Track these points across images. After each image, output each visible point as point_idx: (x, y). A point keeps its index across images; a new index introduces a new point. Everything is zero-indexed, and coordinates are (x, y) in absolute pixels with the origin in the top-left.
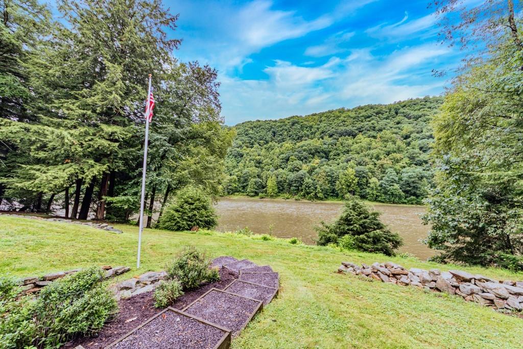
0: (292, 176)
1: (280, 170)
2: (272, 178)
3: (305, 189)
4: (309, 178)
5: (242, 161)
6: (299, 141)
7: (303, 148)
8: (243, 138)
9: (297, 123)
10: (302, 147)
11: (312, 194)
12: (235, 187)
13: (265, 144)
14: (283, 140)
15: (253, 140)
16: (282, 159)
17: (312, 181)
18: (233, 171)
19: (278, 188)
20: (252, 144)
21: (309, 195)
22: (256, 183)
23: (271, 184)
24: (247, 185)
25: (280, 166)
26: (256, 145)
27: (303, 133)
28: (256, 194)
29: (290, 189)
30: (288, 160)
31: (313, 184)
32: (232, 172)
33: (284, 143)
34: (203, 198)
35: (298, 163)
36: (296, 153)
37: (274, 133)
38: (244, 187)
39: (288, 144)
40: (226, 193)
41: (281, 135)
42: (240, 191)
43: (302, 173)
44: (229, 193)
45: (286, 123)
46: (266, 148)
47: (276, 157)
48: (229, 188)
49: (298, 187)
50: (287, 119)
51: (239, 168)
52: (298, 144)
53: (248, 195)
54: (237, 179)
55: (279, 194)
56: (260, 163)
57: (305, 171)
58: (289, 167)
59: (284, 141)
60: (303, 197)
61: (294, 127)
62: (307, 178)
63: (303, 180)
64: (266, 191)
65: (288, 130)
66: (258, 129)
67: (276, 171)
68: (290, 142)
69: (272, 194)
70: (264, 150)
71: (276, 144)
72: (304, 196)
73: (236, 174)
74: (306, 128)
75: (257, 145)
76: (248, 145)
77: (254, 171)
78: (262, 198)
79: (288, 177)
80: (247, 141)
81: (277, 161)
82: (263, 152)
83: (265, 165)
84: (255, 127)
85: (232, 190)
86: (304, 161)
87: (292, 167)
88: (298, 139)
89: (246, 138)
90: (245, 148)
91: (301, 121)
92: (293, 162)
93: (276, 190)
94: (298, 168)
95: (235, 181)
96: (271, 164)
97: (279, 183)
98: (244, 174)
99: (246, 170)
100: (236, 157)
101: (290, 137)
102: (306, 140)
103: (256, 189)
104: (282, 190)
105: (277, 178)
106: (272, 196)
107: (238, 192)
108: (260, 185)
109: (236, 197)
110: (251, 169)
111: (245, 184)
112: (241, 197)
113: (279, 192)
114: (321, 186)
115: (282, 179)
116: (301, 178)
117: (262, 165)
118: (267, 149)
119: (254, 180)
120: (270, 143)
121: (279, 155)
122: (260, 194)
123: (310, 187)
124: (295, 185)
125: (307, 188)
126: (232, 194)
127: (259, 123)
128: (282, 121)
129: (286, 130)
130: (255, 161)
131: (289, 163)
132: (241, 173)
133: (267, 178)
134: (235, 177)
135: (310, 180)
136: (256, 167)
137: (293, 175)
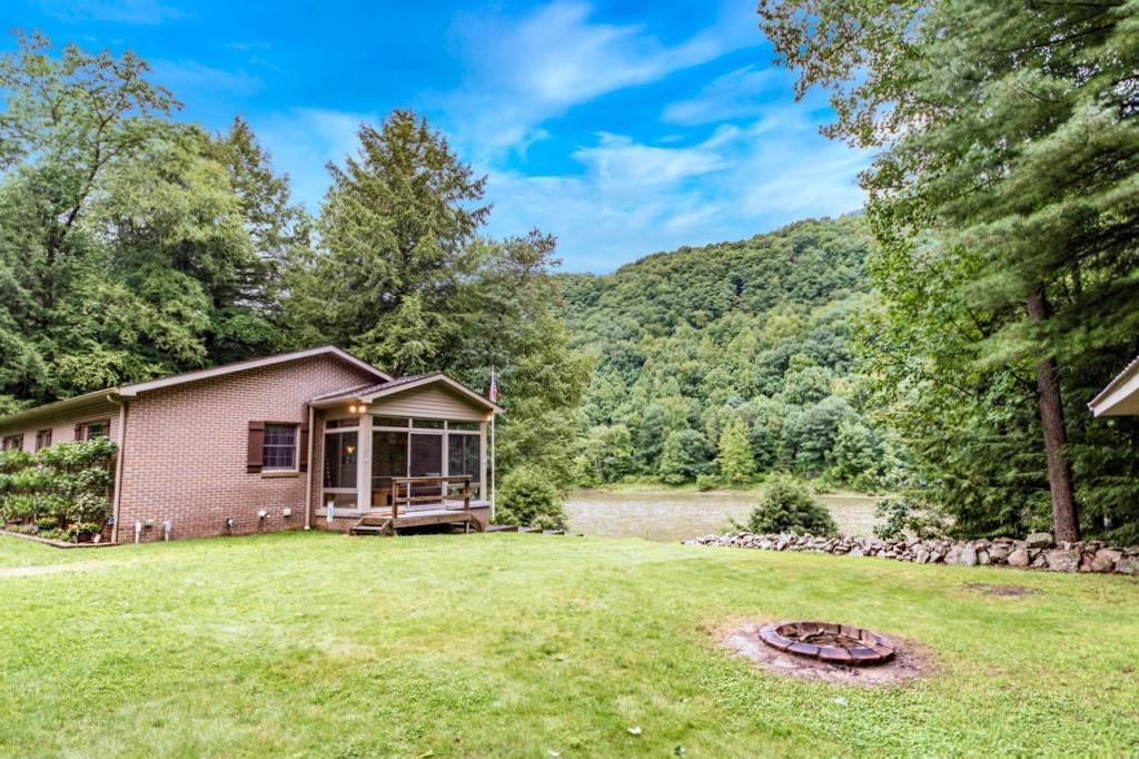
0: (799, 417)
1: (760, 401)
2: (733, 426)
3: (845, 457)
4: (854, 422)
5: (643, 379)
6: (821, 300)
7: (834, 325)
8: (641, 308)
9: (813, 242)
10: (829, 322)
11: (867, 472)
12: (624, 459)
13: (710, 320)
14: (769, 303)
15: (673, 312)
16: (768, 365)
17: (866, 431)
18: (616, 412)
19: (757, 456)
20: (671, 324)
21: (860, 477)
22: (685, 443)
23: (733, 445)
24: (660, 451)
25: (760, 386)
26: (682, 327)
27: (835, 274)
28: (689, 477)
29: (794, 457)
30: (784, 366)
31: (868, 439)
32: (613, 415)
33: (770, 312)
34: (542, 485)
35: (815, 374)
36: (810, 343)
37: (738, 283)
38: (650, 458)
39: (783, 317)
40: (599, 478)
41: (761, 287)
42: (639, 470)
43: (831, 407)
44: (606, 476)
45: (776, 247)
46: (712, 334)
47: (747, 361)
48: (606, 461)
49: (821, 450)
50: (777, 234)
51: (634, 402)
52: (819, 313)
53: (663, 481)
54: (628, 436)
55: (761, 475)
56: (695, 381)
57: (842, 401)
58: (789, 388)
59: (771, 306)
60: (839, 483)
61: (802, 257)
62: (846, 423)
63: (836, 430)
64: (719, 466)
65: (782, 271)
66: (686, 276)
67: (746, 405)
68: (789, 309)
69: (738, 475)
70: (706, 340)
71: (745, 318)
72: (844, 478)
73: (626, 418)
74: (845, 255)
75: (686, 326)
76: (658, 326)
77: (677, 407)
78: (708, 489)
79: (786, 421)
80: (655, 317)
81: (751, 374)
82: (704, 347)
83: (713, 388)
84: (676, 270)
85: (615, 467)
86: (838, 366)
87: (799, 389)
88: (819, 294)
89: (648, 308)
90: (648, 337)
91: (824, 235)
92: (799, 371)
93: (751, 463)
94: (817, 390)
95: (623, 440)
96: (730, 383)
97: (757, 440)
98: (649, 419)
99: (652, 408)
100: (622, 366)
101: (790, 290)
102: (843, 297)
103: (688, 463)
104: (769, 464)
105: (751, 425)
106: (737, 483)
107: (633, 472)
108: (698, 449)
109: (628, 488)
110: (668, 401)
111: (652, 449)
112: (645, 487)
113: (760, 470)
114: (895, 447)
115: (766, 429)
116: (830, 423)
117: (703, 388)
118: (718, 338)
119: (680, 434)
120: (727, 317)
121: (757, 352)
122: (701, 478)
123: (860, 450)
124: (809, 444)
125: (850, 455)
126: (616, 479)
127: (688, 258)
128: (762, 243)
129: (777, 270)
130: (679, 376)
131: (789, 376)
132: (641, 414)
133: (718, 426)
134: (622, 428)
135: (859, 428)
136: (684, 393)
137: (801, 414)
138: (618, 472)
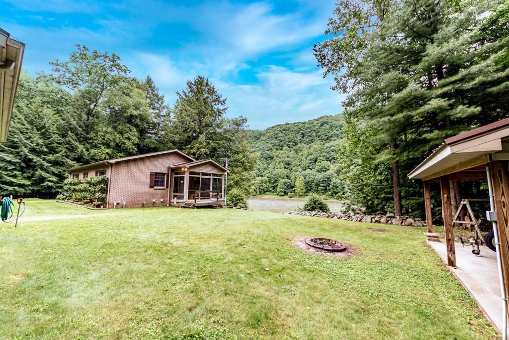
0: (320, 176)
1: (308, 171)
2: (299, 178)
3: (333, 189)
4: (336, 178)
5: (273, 163)
6: (328, 141)
7: (332, 148)
8: (273, 141)
9: (326, 123)
10: (330, 147)
11: (339, 194)
12: (266, 187)
13: (294, 146)
14: (312, 141)
15: (283, 143)
16: (311, 160)
17: (339, 181)
18: (264, 173)
19: (306, 188)
20: (282, 147)
21: (337, 195)
22: (285, 183)
23: (299, 184)
24: (277, 185)
25: (308, 167)
26: (285, 148)
27: (333, 133)
28: (286, 194)
29: (318, 189)
30: (316, 161)
31: (340, 184)
32: (263, 174)
33: (312, 144)
34: (241, 195)
35: (325, 163)
36: (324, 154)
37: (303, 134)
38: (274, 187)
39: (316, 145)
40: (258, 193)
41: (310, 136)
42: (270, 191)
43: (329, 174)
44: (260, 192)
45: (315, 124)
46: (294, 150)
47: (305, 159)
48: (261, 188)
49: (326, 187)
50: (315, 120)
51: (270, 170)
52: (327, 145)
53: (278, 194)
54: (268, 180)
55: (307, 194)
56: (288, 164)
57: (333, 172)
58: (317, 167)
59: (313, 142)
60: (331, 197)
61: (323, 127)
62: (334, 179)
63: (331, 181)
64: (295, 190)
65: (317, 131)
66: (287, 132)
67: (304, 172)
68: (318, 143)
69: (301, 193)
70: (292, 152)
71: (305, 145)
72: (332, 195)
73: (267, 175)
74: (336, 127)
75: (287, 147)
76: (278, 147)
77: (283, 172)
78: (291, 197)
79: (316, 178)
80: (277, 144)
81: (306, 163)
82: (292, 154)
83: (294, 167)
84: (284, 130)
85: (263, 190)
86: (332, 161)
87: (320, 168)
88: (328, 139)
89: (275, 141)
90: (275, 150)
91: (330, 121)
92: (320, 162)
93: (304, 190)
94: (325, 168)
95: (266, 182)
96: (299, 165)
97: (307, 183)
98: (274, 175)
99: (274, 173)
100: (266, 159)
101: (318, 137)
102: (335, 140)
103: (285, 189)
104: (310, 190)
105: (305, 178)
106: (300, 195)
107: (269, 192)
108: (289, 185)
109: (267, 196)
110: (280, 170)
111: (275, 184)
112: (272, 196)
113: (307, 192)
114: (348, 186)
115: (310, 180)
116: (329, 178)
117: (291, 167)
118: (296, 151)
119: (283, 180)
120: (299, 145)
121: (308, 156)
122: (289, 194)
123: (338, 187)
124: (322, 185)
125: (334, 188)
126: (263, 193)
127: (288, 126)
128: (311, 122)
129: (315, 131)
130: (284, 162)
131: (317, 164)
132: (272, 174)
133: (295, 178)
134: (266, 178)
135: (338, 180)
136: (285, 168)
137: (320, 175)
138: (264, 191)
